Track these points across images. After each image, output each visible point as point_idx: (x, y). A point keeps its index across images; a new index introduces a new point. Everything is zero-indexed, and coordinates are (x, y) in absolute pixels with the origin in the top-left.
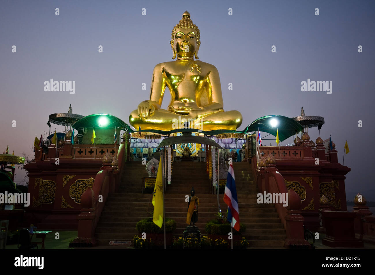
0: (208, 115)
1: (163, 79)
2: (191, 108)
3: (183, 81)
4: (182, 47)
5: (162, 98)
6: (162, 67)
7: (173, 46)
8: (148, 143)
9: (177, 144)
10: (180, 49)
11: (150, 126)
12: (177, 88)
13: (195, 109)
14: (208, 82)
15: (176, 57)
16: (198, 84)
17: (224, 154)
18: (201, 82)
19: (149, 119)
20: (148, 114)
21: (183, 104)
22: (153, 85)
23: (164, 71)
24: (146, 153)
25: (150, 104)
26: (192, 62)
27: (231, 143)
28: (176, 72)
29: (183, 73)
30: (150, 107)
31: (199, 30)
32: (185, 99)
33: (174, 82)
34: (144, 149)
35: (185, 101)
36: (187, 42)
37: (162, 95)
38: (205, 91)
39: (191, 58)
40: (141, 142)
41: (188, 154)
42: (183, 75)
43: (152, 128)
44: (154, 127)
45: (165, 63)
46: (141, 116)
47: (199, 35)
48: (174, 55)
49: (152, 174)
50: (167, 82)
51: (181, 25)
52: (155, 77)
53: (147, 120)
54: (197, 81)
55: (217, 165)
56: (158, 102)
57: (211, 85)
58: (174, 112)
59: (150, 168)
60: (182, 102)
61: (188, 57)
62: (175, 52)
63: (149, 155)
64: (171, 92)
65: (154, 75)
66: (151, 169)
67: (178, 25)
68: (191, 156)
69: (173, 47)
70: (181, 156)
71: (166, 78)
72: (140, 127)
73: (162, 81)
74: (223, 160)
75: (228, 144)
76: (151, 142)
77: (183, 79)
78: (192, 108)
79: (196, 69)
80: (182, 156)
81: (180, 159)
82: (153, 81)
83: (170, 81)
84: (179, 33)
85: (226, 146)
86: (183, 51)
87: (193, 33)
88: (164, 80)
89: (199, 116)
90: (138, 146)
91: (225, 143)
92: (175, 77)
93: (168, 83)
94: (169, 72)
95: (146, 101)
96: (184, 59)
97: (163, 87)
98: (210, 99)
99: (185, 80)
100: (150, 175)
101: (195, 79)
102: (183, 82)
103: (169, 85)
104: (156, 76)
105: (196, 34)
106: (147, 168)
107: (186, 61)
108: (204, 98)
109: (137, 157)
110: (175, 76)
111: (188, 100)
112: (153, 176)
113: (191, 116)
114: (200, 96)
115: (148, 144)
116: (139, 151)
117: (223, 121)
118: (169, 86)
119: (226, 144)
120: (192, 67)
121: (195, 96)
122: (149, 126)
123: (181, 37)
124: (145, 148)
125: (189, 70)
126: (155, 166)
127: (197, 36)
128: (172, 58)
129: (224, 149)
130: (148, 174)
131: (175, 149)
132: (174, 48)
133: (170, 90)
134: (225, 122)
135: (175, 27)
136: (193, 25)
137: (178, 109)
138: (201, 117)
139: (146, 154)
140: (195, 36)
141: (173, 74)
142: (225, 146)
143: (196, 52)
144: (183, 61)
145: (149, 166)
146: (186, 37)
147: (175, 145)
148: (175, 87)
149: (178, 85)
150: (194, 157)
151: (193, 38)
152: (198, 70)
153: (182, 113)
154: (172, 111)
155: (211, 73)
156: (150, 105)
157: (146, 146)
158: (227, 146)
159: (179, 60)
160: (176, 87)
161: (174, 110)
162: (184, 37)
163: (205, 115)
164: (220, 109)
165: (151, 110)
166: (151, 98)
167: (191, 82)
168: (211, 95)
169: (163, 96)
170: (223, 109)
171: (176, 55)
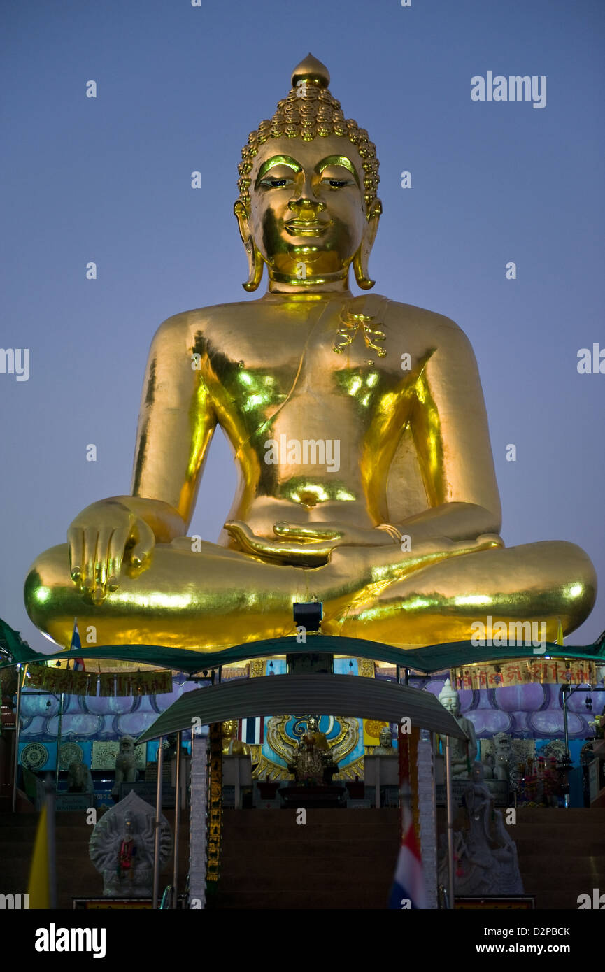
0: (421, 565)
1: (197, 390)
2: (335, 529)
3: (298, 396)
4: (291, 233)
5: (194, 481)
6: (194, 329)
7: (246, 226)
8: (117, 716)
9: (267, 719)
10: (281, 240)
11: (131, 628)
12: (266, 432)
13: (358, 539)
14: (422, 399)
15: (260, 278)
16: (372, 412)
17: (507, 768)
18: (389, 401)
19: (125, 590)
20: (118, 566)
21: (299, 514)
22: (148, 420)
23: (201, 347)
24: (111, 765)
25: (132, 517)
26: (344, 303)
27: (544, 707)
28: (260, 356)
29: (294, 360)
30: (130, 528)
31: (374, 148)
32: (310, 488)
33: (255, 401)
34: (96, 744)
35: (310, 499)
36: (314, 205)
37: (192, 467)
38: (410, 445)
39: (337, 286)
40: (86, 711)
41: (318, 768)
42: (294, 366)
43: (141, 634)
44: (153, 630)
45: (206, 311)
46: (84, 577)
47: (372, 172)
48: (252, 270)
49: (121, 877)
50: (217, 403)
51: (283, 124)
52: (158, 382)
53: (113, 598)
54: (367, 397)
55: (441, 828)
56: (177, 502)
57: (440, 416)
58: (254, 554)
59: (111, 847)
60: (291, 500)
61: (319, 281)
62: (259, 254)
63: (120, 775)
64: (240, 454)
65: (153, 372)
66: (116, 854)
67: (268, 124)
68: (335, 777)
69: (248, 232)
70: (284, 778)
71: (211, 386)
72: (77, 631)
73: (195, 397)
74: (487, 802)
75: (524, 715)
76: (135, 708)
77: (298, 386)
78: (341, 530)
79: (358, 336)
80: (291, 777)
81: (278, 796)
82: (150, 399)
83: (232, 399)
84: (273, 164)
85: (514, 722)
86: (297, 250)
87: (344, 161)
88: (203, 392)
89: (379, 572)
90: (65, 732)
91: (510, 710)
92: (256, 380)
93: (222, 409)
94: (226, 352)
95: (110, 502)
96: (302, 289)
97: (199, 431)
98: (433, 482)
99: (308, 390)
100: (111, 887)
101: (355, 386)
102: (295, 402)
103: (228, 417)
104: (165, 376)
105: (358, 166)
106: (95, 845)
107: (310, 298)
108: (403, 482)
109: (60, 788)
110: (257, 373)
111: (321, 493)
112: (126, 892)
113: (339, 572)
114: (385, 468)
115: (122, 720)
116: (74, 756)
117: (497, 595)
118: (228, 422)
119: (516, 714)
120: (342, 326)
121: (357, 472)
122: (124, 629)
123: (282, 182)
124: (106, 739)
125: (327, 341)
126: (135, 837)
127: (362, 174)
128: (244, 285)
129: (504, 741)
130: (98, 881)
131: (257, 741)
132: (251, 238)
133: (235, 444)
134: (508, 600)
135: (255, 133)
136: (343, 123)
137: (275, 540)
138: (390, 575)
139: (109, 774)
140: (356, 175)
141: (248, 364)
142: (509, 724)
143: (358, 253)
144: (296, 298)
145: (108, 837)
146: (310, 180)
147: (258, 720)
148: (257, 427)
149: (273, 420)
150: (349, 784)
151: (342, 184)
152: (368, 341)
153: (293, 556)
154: (242, 550)
155: (435, 355)
156: (132, 522)
157: (108, 729)
158: (524, 722)
159: (278, 292)
160: (263, 427)
161: (255, 542)
162: (301, 184)
163: (405, 564)
164: (484, 533)
165: (137, 547)
166: (137, 484)
167: (338, 403)
168: (440, 463)
169: (199, 472)
170: (502, 535)
171: (261, 270)
